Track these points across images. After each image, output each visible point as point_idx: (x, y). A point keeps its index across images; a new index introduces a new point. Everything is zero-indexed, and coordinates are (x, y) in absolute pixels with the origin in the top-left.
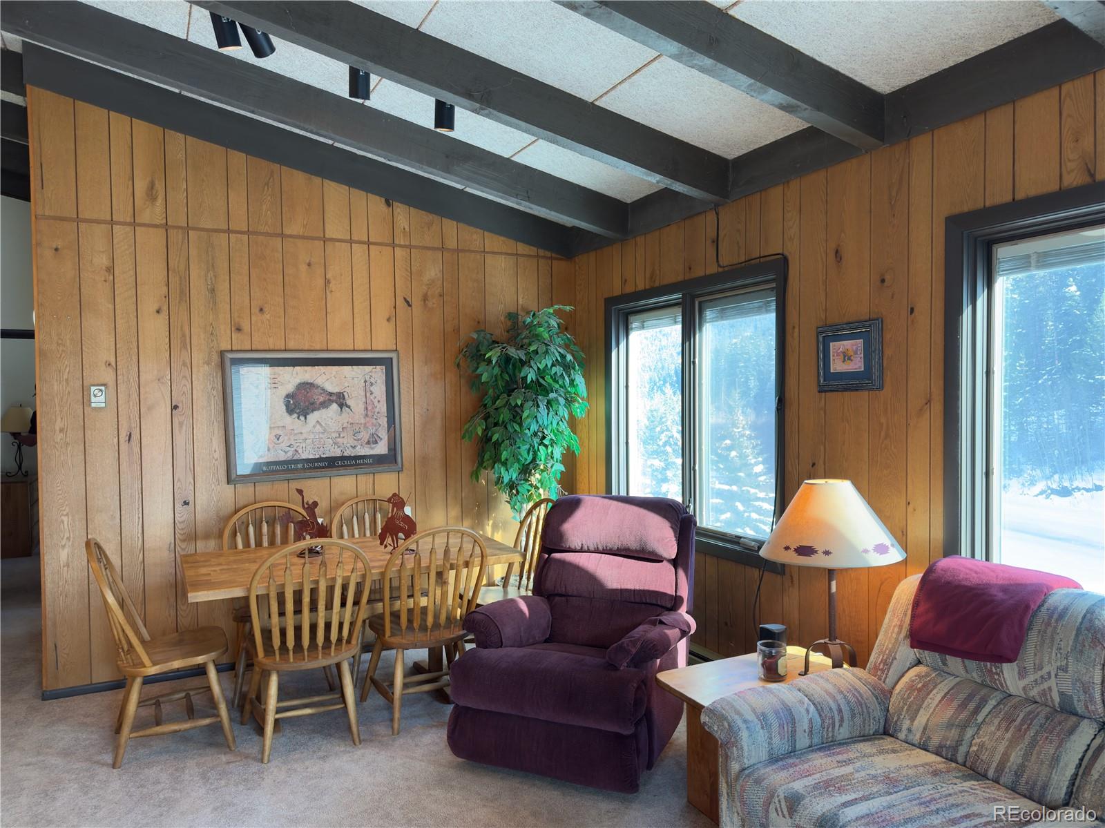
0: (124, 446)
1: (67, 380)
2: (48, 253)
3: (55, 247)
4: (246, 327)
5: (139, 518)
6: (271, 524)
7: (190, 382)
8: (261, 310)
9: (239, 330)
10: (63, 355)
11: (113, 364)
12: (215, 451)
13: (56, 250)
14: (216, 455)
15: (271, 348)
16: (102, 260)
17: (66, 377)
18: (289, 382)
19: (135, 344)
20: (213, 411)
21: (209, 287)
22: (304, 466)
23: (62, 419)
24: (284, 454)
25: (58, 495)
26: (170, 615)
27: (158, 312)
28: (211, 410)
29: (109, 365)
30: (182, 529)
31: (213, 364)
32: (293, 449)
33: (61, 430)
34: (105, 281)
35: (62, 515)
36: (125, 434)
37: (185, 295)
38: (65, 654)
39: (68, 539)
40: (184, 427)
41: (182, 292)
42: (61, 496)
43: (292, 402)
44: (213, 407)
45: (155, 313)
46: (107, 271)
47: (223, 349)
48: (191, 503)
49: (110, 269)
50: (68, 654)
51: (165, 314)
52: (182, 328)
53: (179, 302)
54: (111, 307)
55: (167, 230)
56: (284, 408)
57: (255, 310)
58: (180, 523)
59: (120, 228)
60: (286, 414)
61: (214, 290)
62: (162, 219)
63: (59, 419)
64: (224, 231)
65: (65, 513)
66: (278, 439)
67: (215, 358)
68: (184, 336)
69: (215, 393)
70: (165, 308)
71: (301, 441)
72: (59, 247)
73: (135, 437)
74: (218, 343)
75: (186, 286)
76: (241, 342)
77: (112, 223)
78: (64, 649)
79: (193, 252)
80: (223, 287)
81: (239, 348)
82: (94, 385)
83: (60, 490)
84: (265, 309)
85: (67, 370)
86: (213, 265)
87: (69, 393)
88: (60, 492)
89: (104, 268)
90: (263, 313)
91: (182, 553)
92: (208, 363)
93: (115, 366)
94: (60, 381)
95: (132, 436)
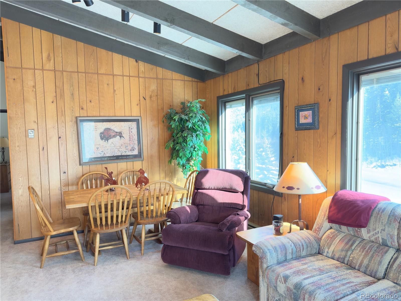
0: (41, 152)
1: (19, 128)
2: (11, 81)
3: (14, 78)
4: (85, 107)
5: (47, 178)
6: (96, 180)
7: (65, 128)
8: (90, 101)
9: (82, 109)
10: (18, 118)
12: (75, 154)
13: (14, 79)
14: (75, 155)
15: (94, 115)
16: (31, 83)
17: (19, 126)
18: (101, 128)
19: (44, 114)
20: (74, 139)
21: (71, 93)
22: (107, 159)
23: (18, 142)
24: (100, 154)
25: (18, 170)
26: (60, 213)
27: (52, 102)
28: (73, 138)
29: (35, 122)
30: (64, 182)
31: (73, 121)
32: (103, 153)
33: (18, 146)
34: (33, 91)
35: (19, 177)
36: (41, 148)
37: (62, 96)
38: (22, 227)
39: (22, 186)
40: (63, 145)
41: (61, 95)
42: (19, 170)
43: (102, 135)
44: (74, 137)
45: (51, 103)
47: (77, 116)
48: (67, 173)
49: (34, 87)
50: (23, 228)
51: (55, 103)
52: (61, 108)
53: (60, 99)
54: (35, 100)
55: (55, 72)
56: (100, 137)
57: (88, 102)
58: (63, 180)
59: (38, 71)
60: (100, 140)
61: (73, 94)
62: (53, 68)
63: (17, 142)
64: (76, 72)
65: (20, 176)
66: (98, 149)
67: (74, 119)
68: (62, 111)
69: (74, 132)
70: (55, 101)
71: (106, 150)
72: (15, 78)
73: (45, 149)
74: (75, 114)
75: (63, 93)
76: (83, 113)
77: (34, 69)
78: (22, 226)
79: (65, 80)
80: (76, 93)
81: (83, 116)
82: (29, 130)
83: (18, 168)
84: (92, 101)
85: (20, 124)
86: (72, 85)
87: (20, 132)
88: (18, 169)
89: (32, 86)
90: (91, 103)
91: (64, 191)
92: (71, 121)
93: (37, 123)
94: (17, 128)
95: (44, 148)
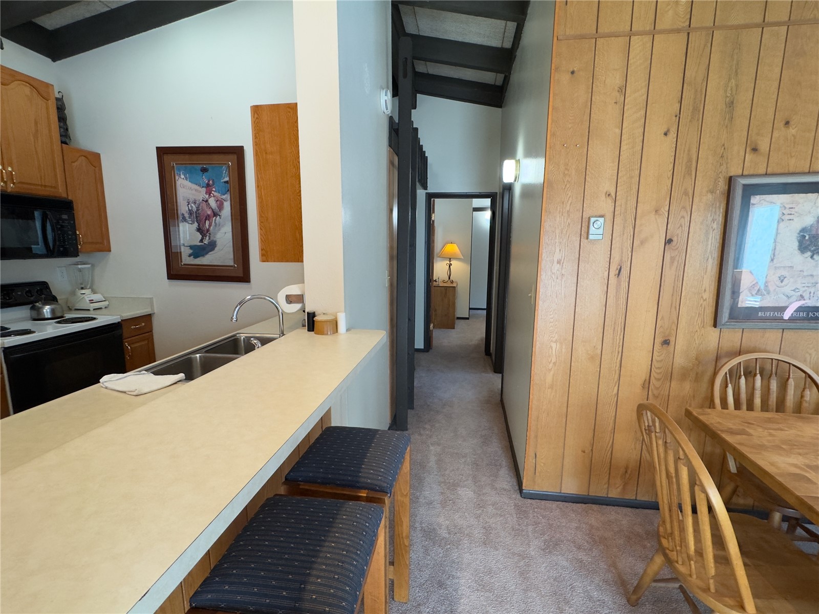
0: (613, 280)
1: (568, 211)
2: (565, 78)
3: (572, 70)
4: (764, 146)
5: (619, 352)
7: (689, 213)
8: (787, 123)
9: (755, 150)
10: (568, 186)
11: (613, 195)
12: (705, 290)
13: (573, 72)
14: (706, 296)
15: (792, 170)
16: (616, 80)
17: (568, 208)
18: (809, 212)
19: (637, 172)
20: (709, 246)
21: (728, 99)
22: (808, 315)
23: (560, 250)
25: (550, 322)
27: (666, 134)
28: (707, 245)
29: (609, 195)
30: (659, 368)
31: (718, 192)
32: (799, 294)
33: (559, 262)
34: (616, 103)
35: (552, 341)
36: (615, 268)
37: (699, 111)
38: (542, 463)
39: (555, 363)
40: (676, 263)
41: (695, 109)
42: (552, 324)
43: (807, 238)
44: (710, 243)
45: (663, 135)
46: (619, 91)
47: (732, 174)
48: (672, 343)
49: (623, 90)
50: (544, 464)
51: (672, 135)
52: (689, 151)
53: (690, 121)
54: (618, 131)
55: (689, 33)
56: (796, 244)
57: (780, 124)
58: (657, 361)
59: (638, 39)
61: (732, 103)
62: (684, 22)
63: (558, 250)
64: (756, 26)
65: (554, 339)
66: (782, 282)
67: (722, 186)
68: (690, 160)
69: (715, 226)
70: (673, 130)
72: (575, 69)
73: (625, 272)
74: (727, 168)
75: (701, 101)
76: (758, 164)
77: (631, 34)
78: (542, 459)
79: (715, 57)
80: (744, 98)
81: (751, 173)
82: (593, 217)
83: (552, 318)
84: (792, 123)
85: (570, 202)
86: (736, 71)
87: (569, 224)
88: (552, 320)
89: (616, 88)
90: (788, 127)
91: (656, 392)
92: (712, 192)
93: (614, 197)
94: (562, 212)
95: (622, 270)
